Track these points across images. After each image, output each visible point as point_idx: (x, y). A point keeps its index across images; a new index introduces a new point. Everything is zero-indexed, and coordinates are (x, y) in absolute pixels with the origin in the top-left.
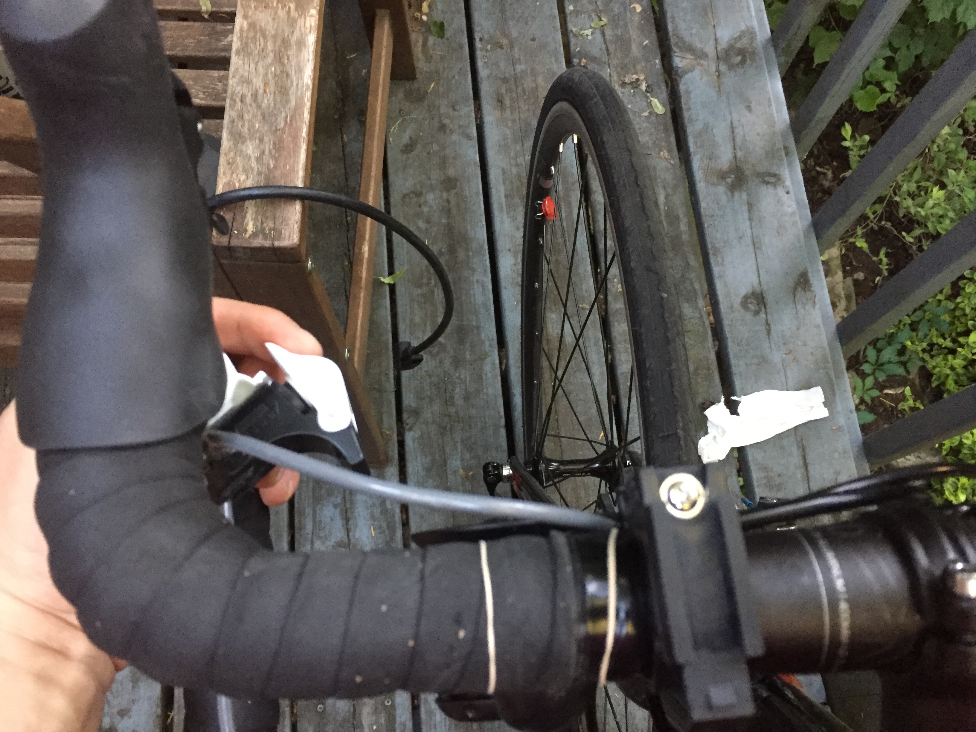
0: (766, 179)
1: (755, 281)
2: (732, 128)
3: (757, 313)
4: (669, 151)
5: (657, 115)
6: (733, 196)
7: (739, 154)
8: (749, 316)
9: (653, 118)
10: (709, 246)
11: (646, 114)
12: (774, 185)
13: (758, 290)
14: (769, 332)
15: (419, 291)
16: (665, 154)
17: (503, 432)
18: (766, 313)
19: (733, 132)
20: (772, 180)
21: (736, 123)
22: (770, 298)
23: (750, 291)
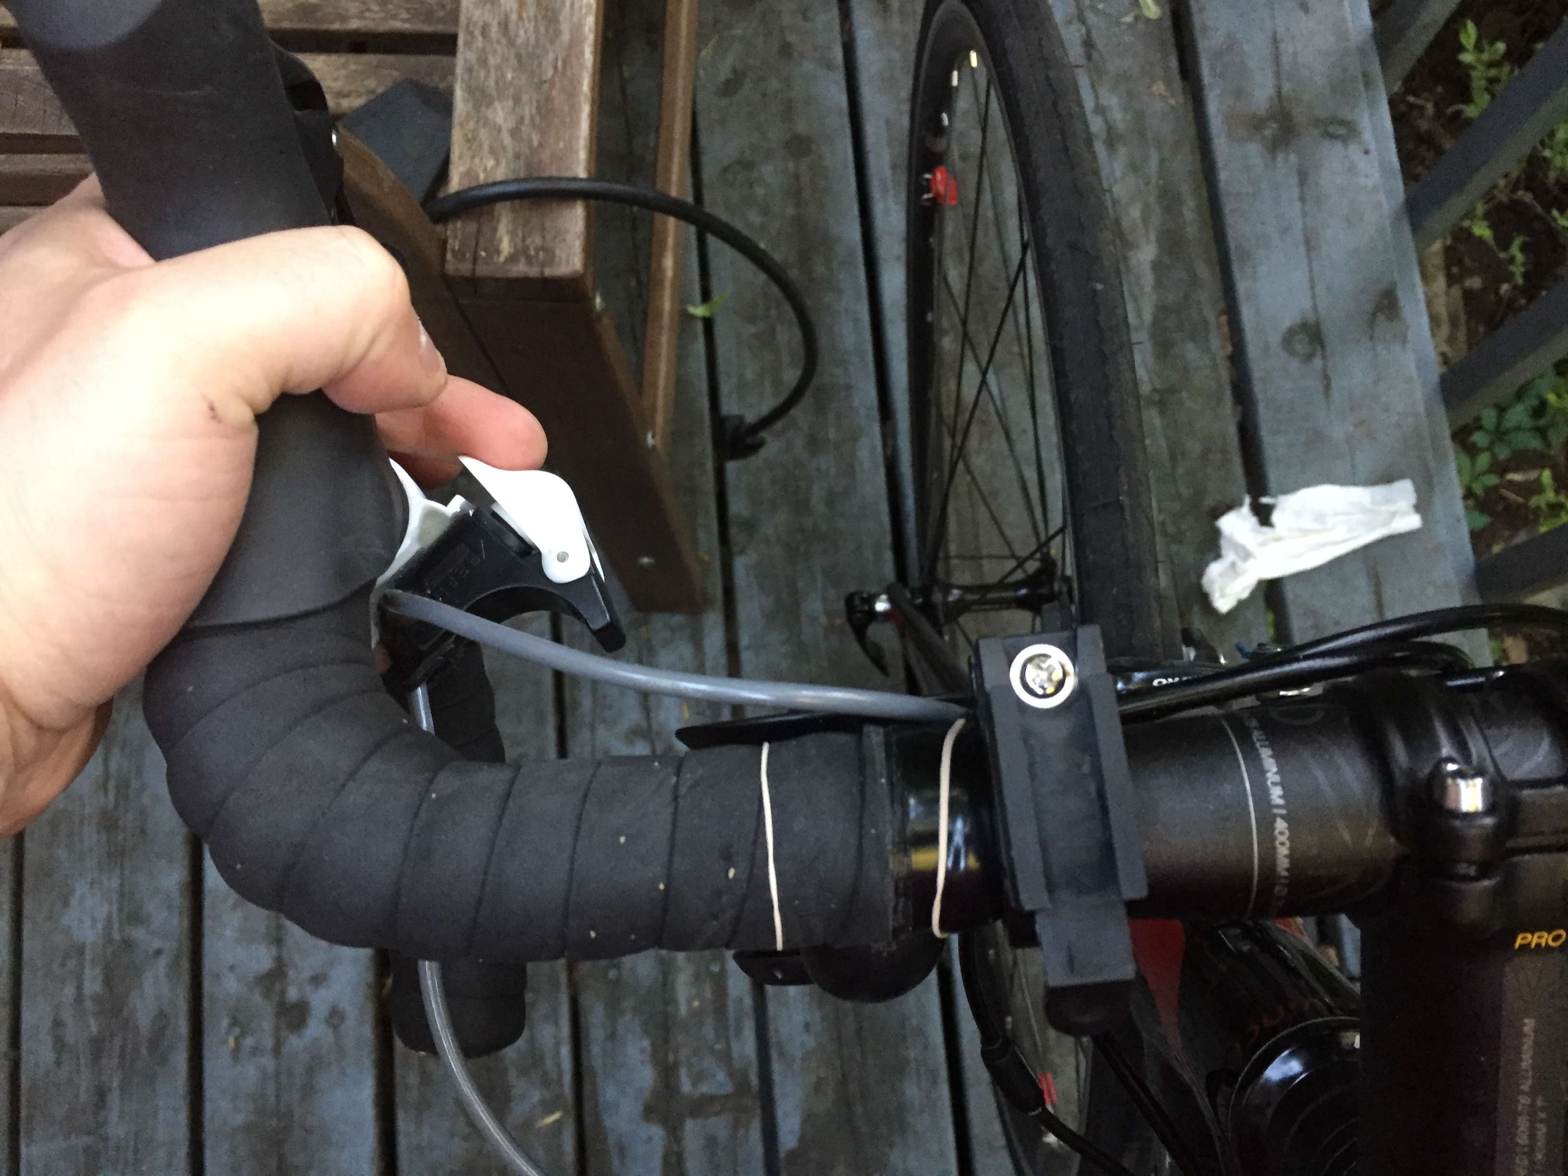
0: (1331, 129)
1: (1307, 304)
2: (1275, 42)
3: (1309, 357)
4: (1168, 84)
5: (1148, 20)
6: (1274, 158)
7: (1286, 87)
8: (1294, 364)
9: (1141, 26)
10: (1232, 245)
11: (1129, 19)
12: (1345, 140)
13: (1311, 317)
14: (1327, 388)
15: (753, 329)
16: (1160, 88)
17: (888, 556)
18: (1324, 358)
19: (1277, 48)
20: (1342, 131)
21: (1281, 31)
22: (1331, 336)
23: (1298, 321)
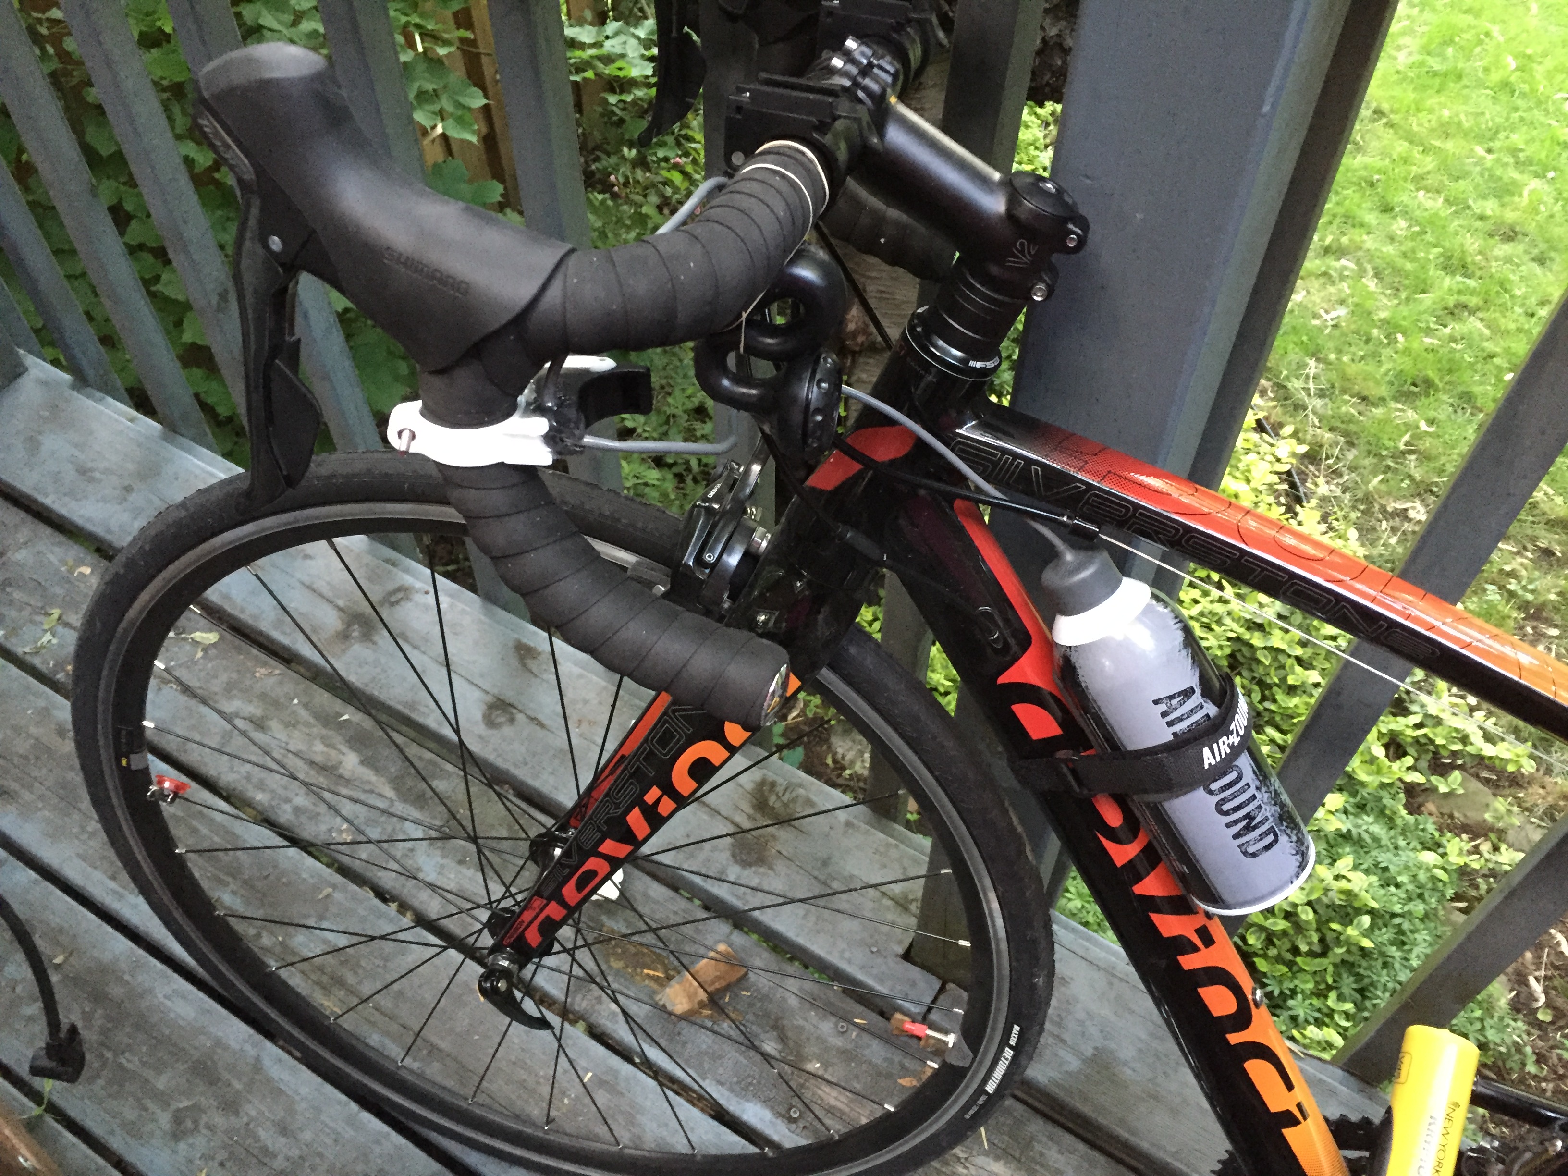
0: (393, 599)
1: (477, 694)
2: (310, 588)
3: (512, 720)
4: (265, 664)
5: (214, 645)
6: (374, 643)
7: (341, 603)
8: (507, 730)
9: (213, 652)
10: (399, 707)
11: (200, 654)
12: (407, 598)
13: (489, 699)
14: (542, 725)
15: (101, 1082)
16: (260, 672)
18: (521, 711)
19: (314, 591)
20: (400, 595)
21: (306, 580)
22: (509, 695)
